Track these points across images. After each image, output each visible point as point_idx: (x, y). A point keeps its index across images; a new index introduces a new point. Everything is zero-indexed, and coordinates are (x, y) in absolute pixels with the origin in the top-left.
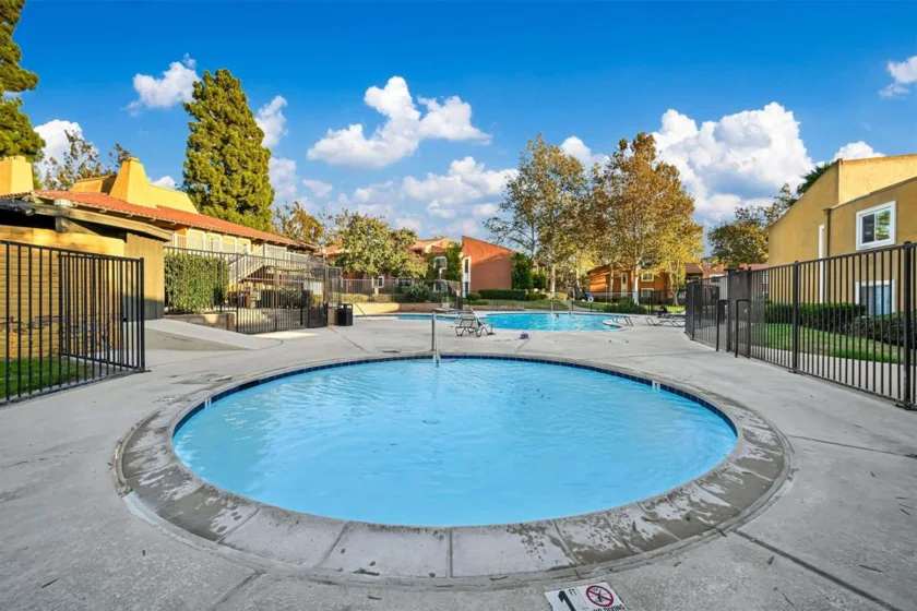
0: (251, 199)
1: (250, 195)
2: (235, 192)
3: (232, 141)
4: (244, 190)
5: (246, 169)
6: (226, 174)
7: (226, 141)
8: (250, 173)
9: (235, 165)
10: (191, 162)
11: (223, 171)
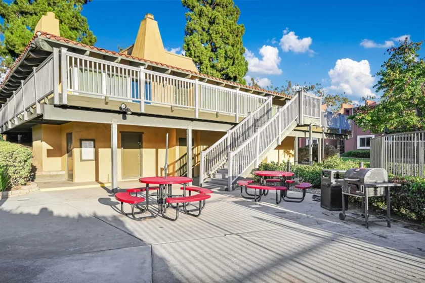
0: (231, 71)
1: (230, 67)
2: (219, 67)
3: (217, 21)
4: (227, 63)
5: (228, 44)
6: (212, 51)
7: (212, 23)
8: (230, 47)
9: (219, 42)
10: (188, 45)
11: (210, 49)
